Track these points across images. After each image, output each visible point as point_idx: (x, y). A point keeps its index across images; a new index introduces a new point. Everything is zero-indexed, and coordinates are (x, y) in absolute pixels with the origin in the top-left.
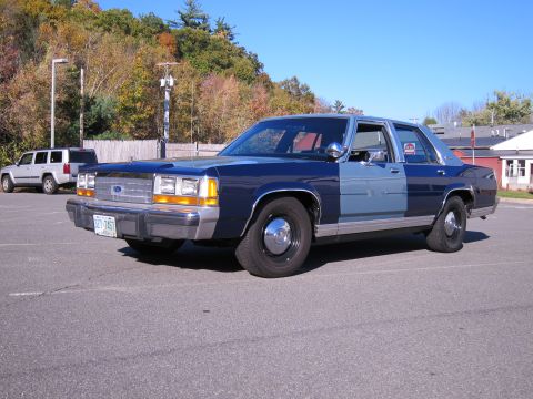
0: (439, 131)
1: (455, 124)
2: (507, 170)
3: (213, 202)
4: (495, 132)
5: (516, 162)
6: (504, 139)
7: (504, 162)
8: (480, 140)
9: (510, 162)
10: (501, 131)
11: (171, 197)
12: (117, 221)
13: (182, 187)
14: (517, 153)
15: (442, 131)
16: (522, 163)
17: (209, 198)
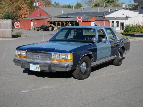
0: (84, 9)
1: (91, 6)
2: (112, 25)
3: (71, 61)
4: (106, 9)
5: (115, 22)
6: (110, 13)
7: (111, 22)
8: (100, 13)
9: (113, 22)
10: (108, 10)
11: (58, 59)
12: (40, 66)
13: (62, 56)
14: (115, 18)
15: (86, 9)
16: (117, 22)
17: (71, 59)
